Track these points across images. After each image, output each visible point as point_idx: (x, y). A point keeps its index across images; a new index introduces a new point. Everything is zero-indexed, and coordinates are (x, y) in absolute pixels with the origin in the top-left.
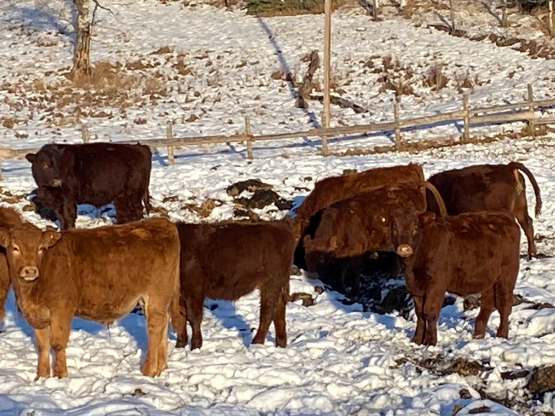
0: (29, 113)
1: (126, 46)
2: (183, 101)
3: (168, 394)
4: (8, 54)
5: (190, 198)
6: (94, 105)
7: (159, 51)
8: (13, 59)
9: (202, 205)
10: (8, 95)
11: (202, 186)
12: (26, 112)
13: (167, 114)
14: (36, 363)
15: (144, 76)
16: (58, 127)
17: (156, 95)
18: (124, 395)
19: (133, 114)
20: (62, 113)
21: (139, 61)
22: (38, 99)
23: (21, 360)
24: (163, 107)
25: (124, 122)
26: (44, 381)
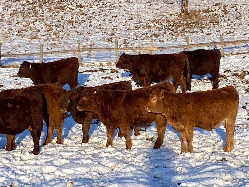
0: (164, 31)
1: (202, 3)
2: (226, 25)
3: (236, 161)
4: (155, 7)
5: (235, 71)
6: (190, 27)
7: (216, 5)
8: (157, 9)
9: (241, 74)
10: (156, 24)
11: (240, 66)
12: (163, 31)
13: (220, 31)
14: (180, 146)
15: (210, 15)
16: (176, 37)
17: (215, 23)
18: (218, 161)
19: (206, 31)
20: (177, 31)
21: (208, 9)
22: (168, 26)
23: (174, 144)
24: (218, 28)
25: (202, 34)
26: (184, 154)
